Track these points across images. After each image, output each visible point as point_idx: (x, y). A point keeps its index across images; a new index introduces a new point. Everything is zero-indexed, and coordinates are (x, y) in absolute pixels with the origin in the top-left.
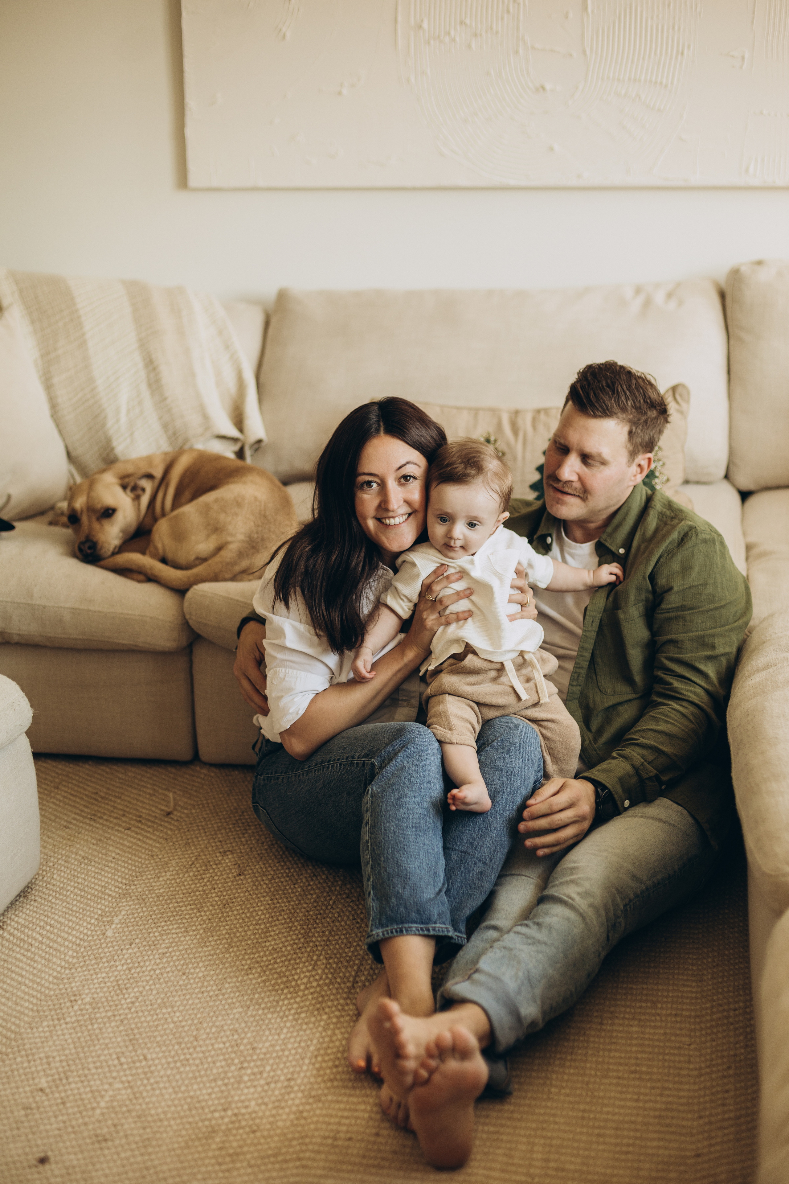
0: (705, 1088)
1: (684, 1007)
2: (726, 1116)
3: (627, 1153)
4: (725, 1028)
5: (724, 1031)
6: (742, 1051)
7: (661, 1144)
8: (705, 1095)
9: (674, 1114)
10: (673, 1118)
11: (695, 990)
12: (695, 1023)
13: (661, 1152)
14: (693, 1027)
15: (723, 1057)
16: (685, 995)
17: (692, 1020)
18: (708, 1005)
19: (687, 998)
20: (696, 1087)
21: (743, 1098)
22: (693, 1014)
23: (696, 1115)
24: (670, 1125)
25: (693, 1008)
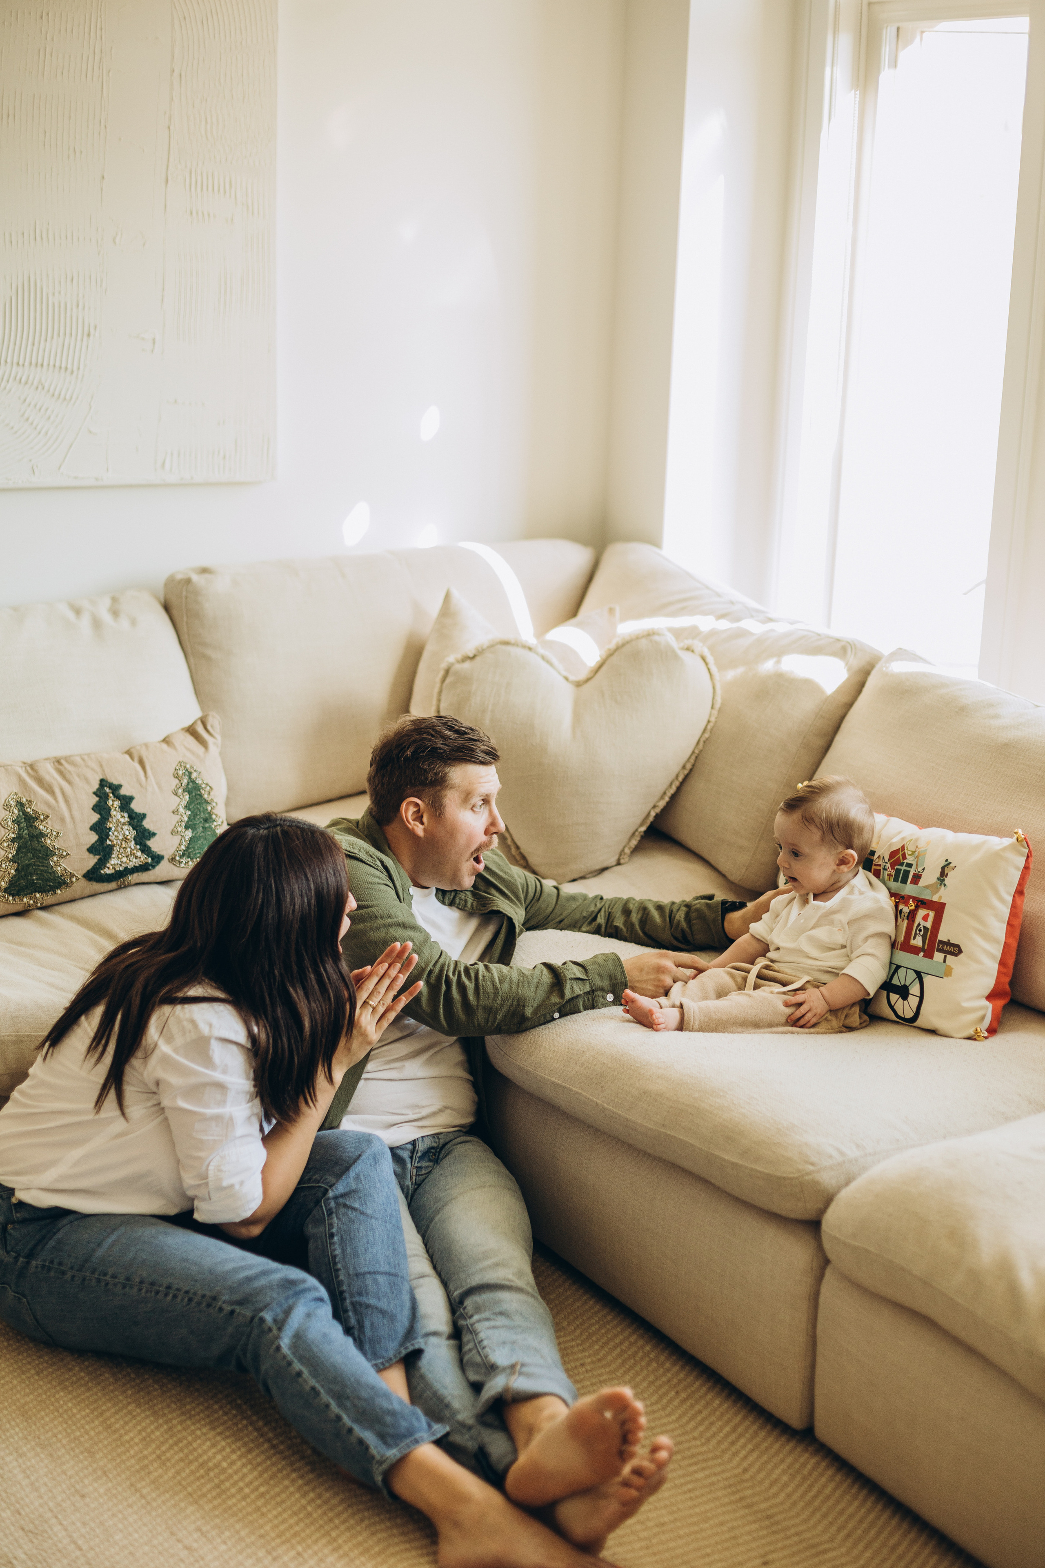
0: (680, 1417)
1: (580, 1356)
2: (725, 1432)
3: (690, 1491)
4: (632, 1361)
5: (635, 1364)
6: (669, 1375)
7: (707, 1472)
8: (688, 1422)
9: (686, 1445)
10: (688, 1449)
11: (569, 1338)
12: (604, 1366)
13: (714, 1479)
14: (607, 1370)
15: (661, 1386)
16: (567, 1345)
17: (600, 1365)
18: (596, 1347)
19: (572, 1347)
20: (674, 1417)
21: (718, 1413)
22: (594, 1359)
23: (703, 1440)
24: (693, 1456)
25: (587, 1354)
